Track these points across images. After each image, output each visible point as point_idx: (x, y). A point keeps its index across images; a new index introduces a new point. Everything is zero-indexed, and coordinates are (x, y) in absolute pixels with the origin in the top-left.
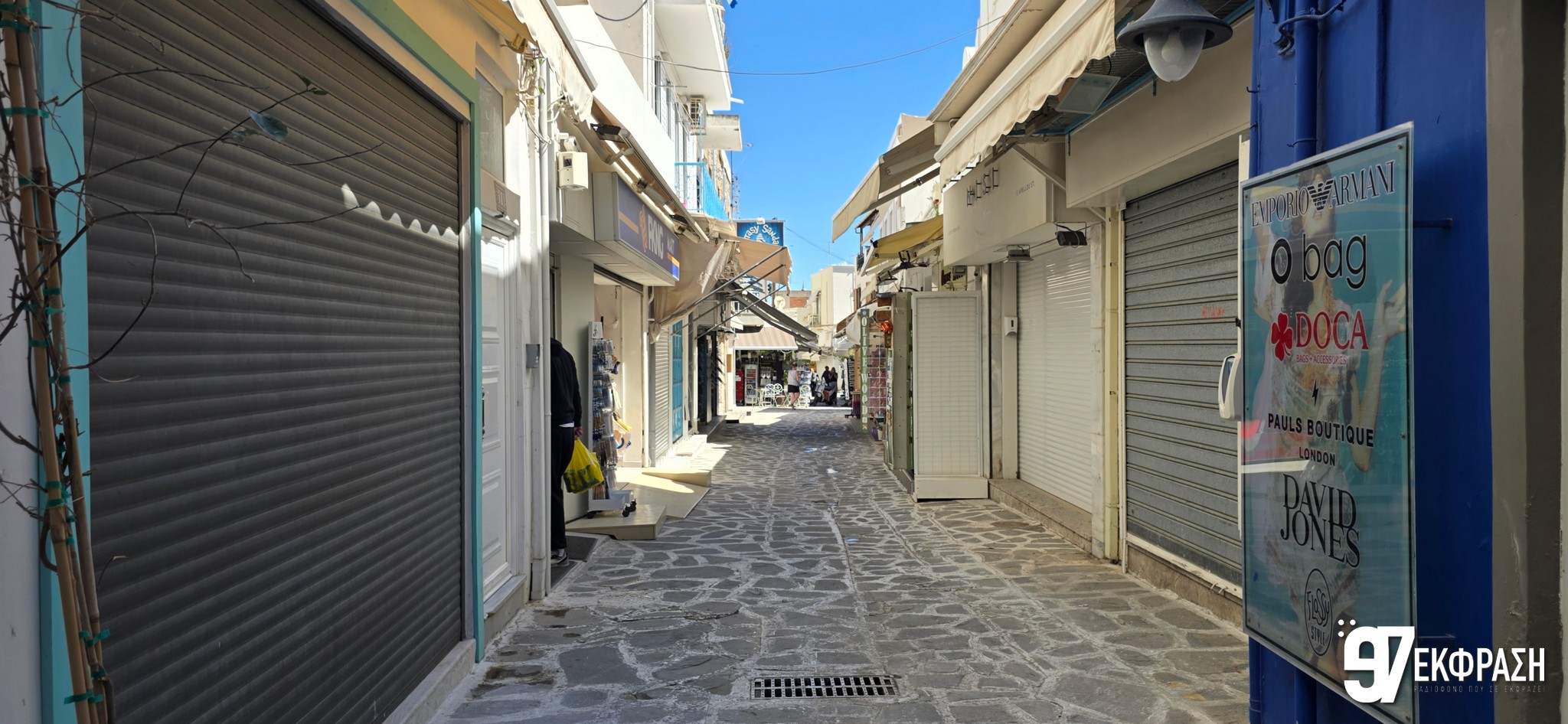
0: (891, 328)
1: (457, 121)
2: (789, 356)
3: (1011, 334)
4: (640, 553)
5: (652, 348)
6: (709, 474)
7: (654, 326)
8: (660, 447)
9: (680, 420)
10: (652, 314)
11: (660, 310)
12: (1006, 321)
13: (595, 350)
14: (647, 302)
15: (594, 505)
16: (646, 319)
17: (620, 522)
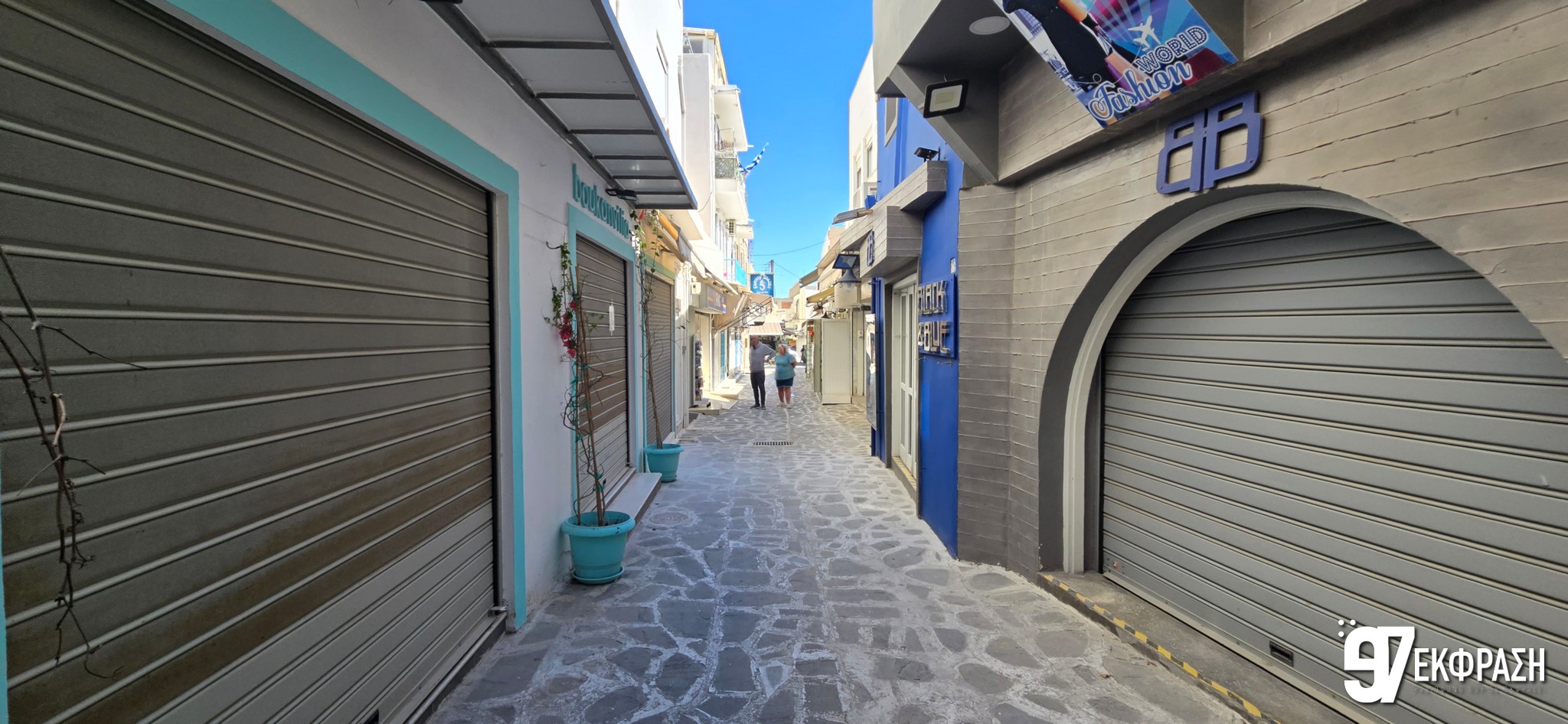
0: (813, 334)
1: (670, 286)
2: (779, 339)
3: (861, 337)
4: (715, 419)
5: (713, 340)
6: (738, 395)
7: (714, 332)
8: (716, 384)
9: (724, 372)
10: (713, 326)
11: (717, 324)
12: (859, 332)
13: (696, 344)
14: (711, 320)
15: (695, 403)
16: (711, 328)
17: (706, 409)
